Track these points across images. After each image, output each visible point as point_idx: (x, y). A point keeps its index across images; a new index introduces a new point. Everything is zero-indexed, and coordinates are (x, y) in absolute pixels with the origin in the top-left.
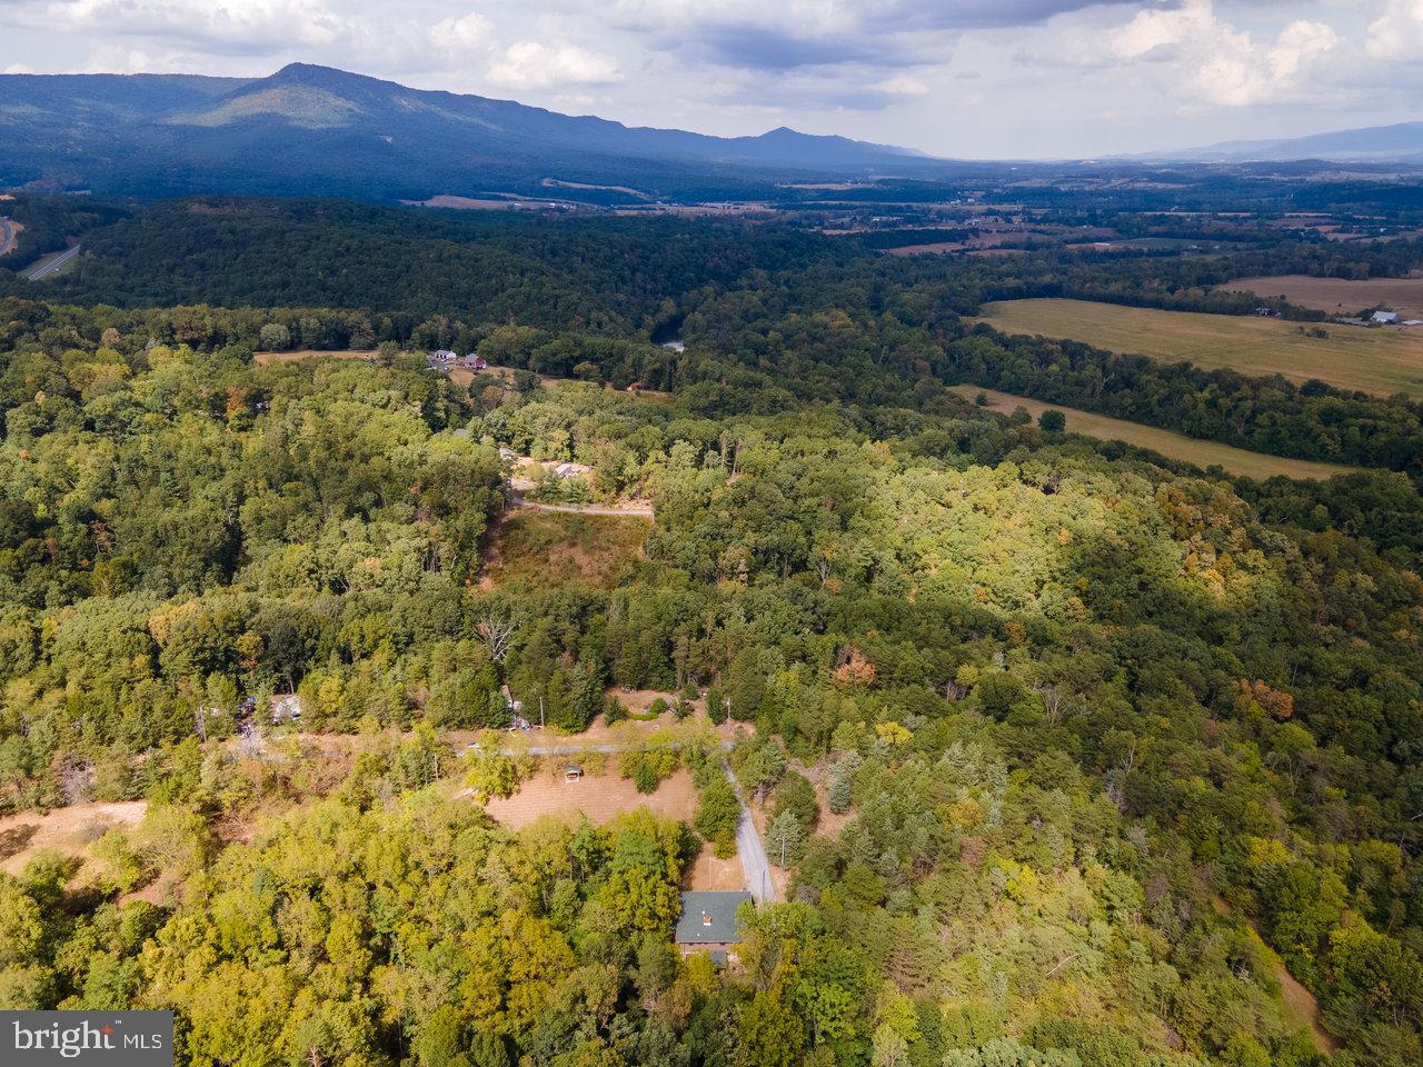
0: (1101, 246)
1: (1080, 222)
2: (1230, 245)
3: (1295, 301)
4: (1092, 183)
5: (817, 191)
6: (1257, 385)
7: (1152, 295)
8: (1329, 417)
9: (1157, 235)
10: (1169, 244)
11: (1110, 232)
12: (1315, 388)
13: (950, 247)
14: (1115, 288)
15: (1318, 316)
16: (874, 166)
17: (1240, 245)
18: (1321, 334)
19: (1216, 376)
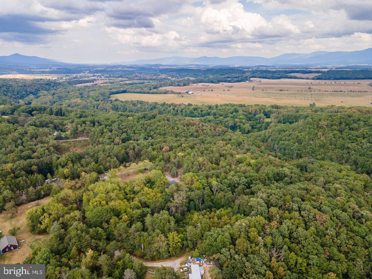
0: (127, 82)
1: (119, 77)
2: (154, 81)
3: (174, 91)
4: (114, 69)
5: (40, 71)
6: (180, 105)
7: (147, 91)
8: (195, 109)
9: (137, 79)
10: (142, 81)
11: (126, 79)
12: (190, 105)
13: (91, 84)
14: (138, 90)
15: (180, 93)
16: (51, 65)
17: (156, 81)
18: (182, 96)
19: (172, 104)
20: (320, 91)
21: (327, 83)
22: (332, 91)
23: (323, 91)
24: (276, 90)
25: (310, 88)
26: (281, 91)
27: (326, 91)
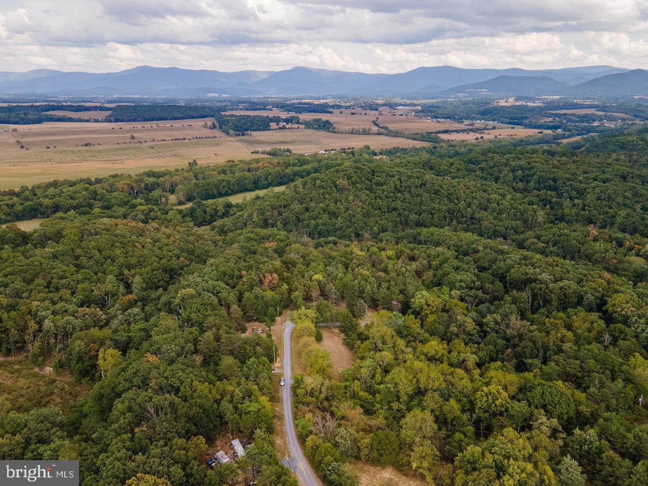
20: (154, 140)
21: (146, 126)
22: (172, 140)
23: (158, 141)
24: (77, 146)
25: (133, 138)
26: (86, 145)
27: (163, 140)
